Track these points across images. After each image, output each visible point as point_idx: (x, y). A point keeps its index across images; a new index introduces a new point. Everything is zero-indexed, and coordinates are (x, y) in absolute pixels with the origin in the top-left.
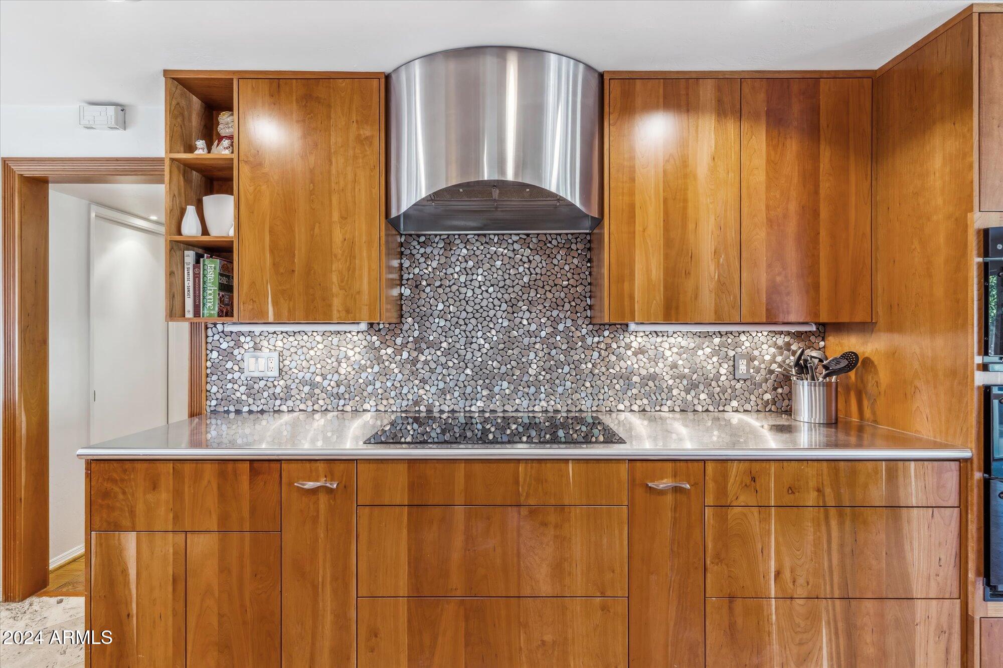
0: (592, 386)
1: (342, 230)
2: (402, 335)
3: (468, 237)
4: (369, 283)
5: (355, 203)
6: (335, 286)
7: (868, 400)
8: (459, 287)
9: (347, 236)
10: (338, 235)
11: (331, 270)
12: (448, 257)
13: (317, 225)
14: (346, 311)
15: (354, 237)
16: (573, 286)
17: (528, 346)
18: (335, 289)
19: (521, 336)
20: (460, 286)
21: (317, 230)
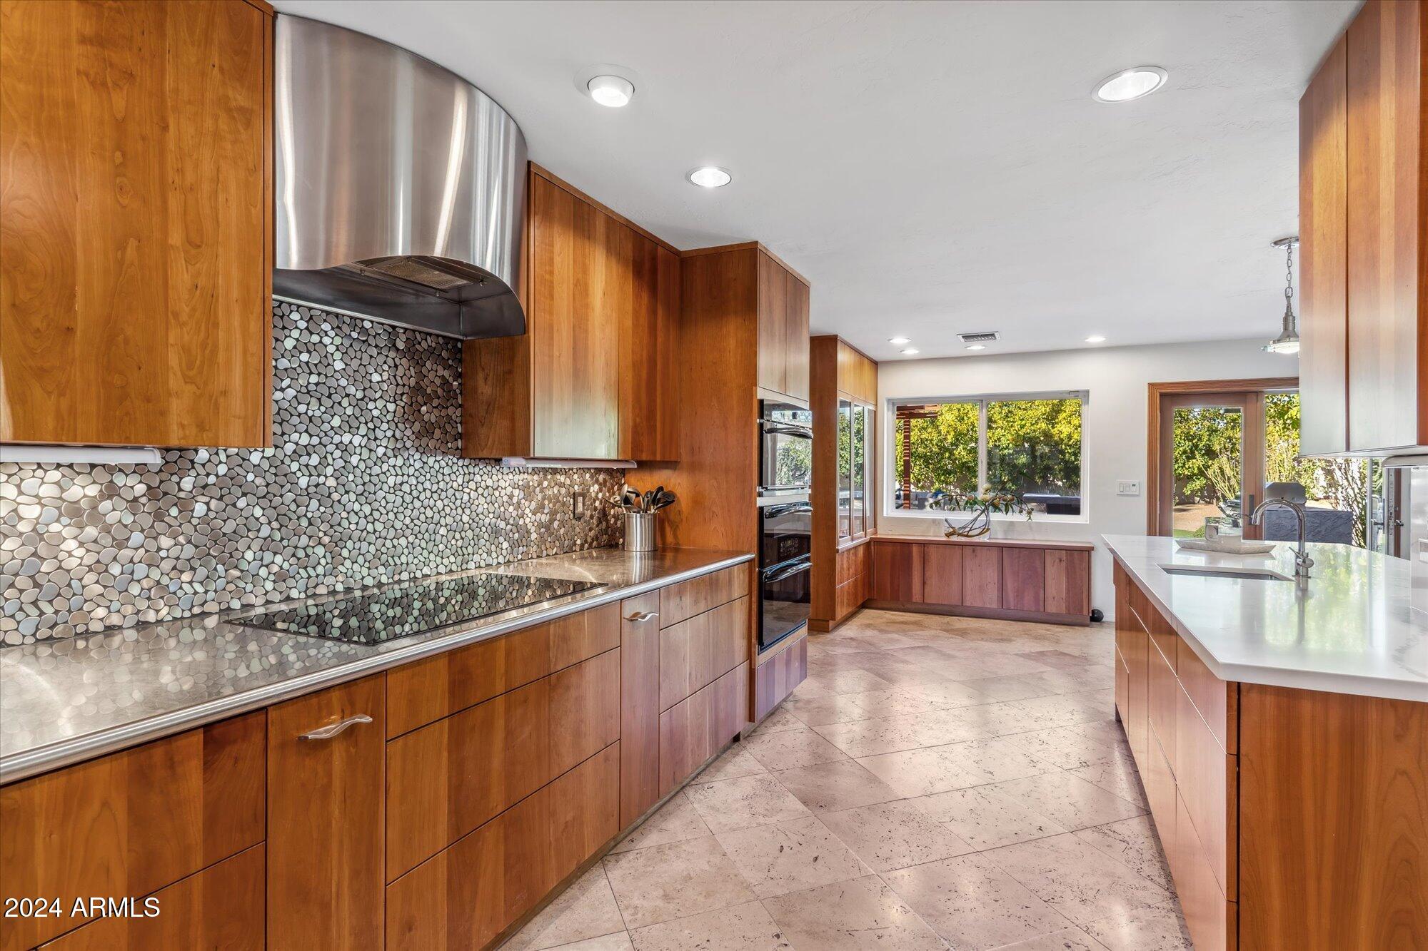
0: (462, 538)
1: (190, 267)
2: (193, 473)
3: (313, 312)
4: (245, 378)
5: (218, 222)
6: (175, 374)
7: (671, 527)
8: (298, 392)
9: (202, 281)
10: (181, 277)
11: (167, 344)
12: (279, 340)
13: (132, 243)
14: (198, 426)
15: (215, 287)
16: (443, 407)
17: (393, 488)
18: (174, 383)
19: (385, 473)
20: (300, 392)
21: (131, 253)
